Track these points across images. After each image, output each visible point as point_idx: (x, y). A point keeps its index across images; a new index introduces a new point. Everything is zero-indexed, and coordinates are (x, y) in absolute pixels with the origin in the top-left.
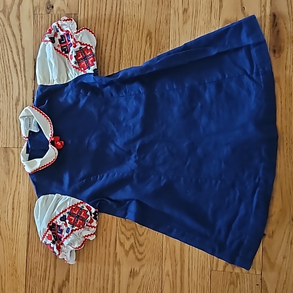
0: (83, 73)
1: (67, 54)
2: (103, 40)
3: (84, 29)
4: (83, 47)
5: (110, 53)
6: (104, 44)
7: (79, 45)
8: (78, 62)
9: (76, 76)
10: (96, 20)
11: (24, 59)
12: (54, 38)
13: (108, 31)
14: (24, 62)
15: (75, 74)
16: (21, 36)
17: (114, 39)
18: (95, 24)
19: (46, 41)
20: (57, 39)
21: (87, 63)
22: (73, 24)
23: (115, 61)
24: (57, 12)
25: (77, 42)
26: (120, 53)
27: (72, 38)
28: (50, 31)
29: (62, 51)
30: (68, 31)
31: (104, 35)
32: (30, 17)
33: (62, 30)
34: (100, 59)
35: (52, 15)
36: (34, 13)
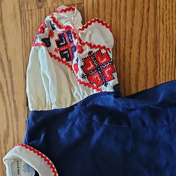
0: (95, 92)
1: (70, 62)
2: (125, 39)
3: (94, 22)
4: (95, 50)
5: (138, 59)
6: (128, 46)
7: (87, 49)
8: (87, 74)
9: (85, 97)
10: (112, 9)
11: (11, 77)
12: (49, 39)
13: (133, 25)
14: (12, 81)
15: (84, 94)
16: (5, 44)
17: (144, 35)
18: (111, 15)
19: (37, 44)
20: (53, 41)
21: (102, 75)
22: (76, 15)
23: (147, 70)
24: (52, 5)
25: (83, 44)
26: (156, 58)
27: (75, 38)
28: (43, 29)
29: (62, 58)
30: (68, 27)
31: (125, 31)
32: (15, 16)
33: (60, 27)
34: (122, 68)
35: (45, 9)
36: (20, 9)
